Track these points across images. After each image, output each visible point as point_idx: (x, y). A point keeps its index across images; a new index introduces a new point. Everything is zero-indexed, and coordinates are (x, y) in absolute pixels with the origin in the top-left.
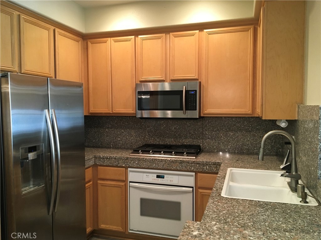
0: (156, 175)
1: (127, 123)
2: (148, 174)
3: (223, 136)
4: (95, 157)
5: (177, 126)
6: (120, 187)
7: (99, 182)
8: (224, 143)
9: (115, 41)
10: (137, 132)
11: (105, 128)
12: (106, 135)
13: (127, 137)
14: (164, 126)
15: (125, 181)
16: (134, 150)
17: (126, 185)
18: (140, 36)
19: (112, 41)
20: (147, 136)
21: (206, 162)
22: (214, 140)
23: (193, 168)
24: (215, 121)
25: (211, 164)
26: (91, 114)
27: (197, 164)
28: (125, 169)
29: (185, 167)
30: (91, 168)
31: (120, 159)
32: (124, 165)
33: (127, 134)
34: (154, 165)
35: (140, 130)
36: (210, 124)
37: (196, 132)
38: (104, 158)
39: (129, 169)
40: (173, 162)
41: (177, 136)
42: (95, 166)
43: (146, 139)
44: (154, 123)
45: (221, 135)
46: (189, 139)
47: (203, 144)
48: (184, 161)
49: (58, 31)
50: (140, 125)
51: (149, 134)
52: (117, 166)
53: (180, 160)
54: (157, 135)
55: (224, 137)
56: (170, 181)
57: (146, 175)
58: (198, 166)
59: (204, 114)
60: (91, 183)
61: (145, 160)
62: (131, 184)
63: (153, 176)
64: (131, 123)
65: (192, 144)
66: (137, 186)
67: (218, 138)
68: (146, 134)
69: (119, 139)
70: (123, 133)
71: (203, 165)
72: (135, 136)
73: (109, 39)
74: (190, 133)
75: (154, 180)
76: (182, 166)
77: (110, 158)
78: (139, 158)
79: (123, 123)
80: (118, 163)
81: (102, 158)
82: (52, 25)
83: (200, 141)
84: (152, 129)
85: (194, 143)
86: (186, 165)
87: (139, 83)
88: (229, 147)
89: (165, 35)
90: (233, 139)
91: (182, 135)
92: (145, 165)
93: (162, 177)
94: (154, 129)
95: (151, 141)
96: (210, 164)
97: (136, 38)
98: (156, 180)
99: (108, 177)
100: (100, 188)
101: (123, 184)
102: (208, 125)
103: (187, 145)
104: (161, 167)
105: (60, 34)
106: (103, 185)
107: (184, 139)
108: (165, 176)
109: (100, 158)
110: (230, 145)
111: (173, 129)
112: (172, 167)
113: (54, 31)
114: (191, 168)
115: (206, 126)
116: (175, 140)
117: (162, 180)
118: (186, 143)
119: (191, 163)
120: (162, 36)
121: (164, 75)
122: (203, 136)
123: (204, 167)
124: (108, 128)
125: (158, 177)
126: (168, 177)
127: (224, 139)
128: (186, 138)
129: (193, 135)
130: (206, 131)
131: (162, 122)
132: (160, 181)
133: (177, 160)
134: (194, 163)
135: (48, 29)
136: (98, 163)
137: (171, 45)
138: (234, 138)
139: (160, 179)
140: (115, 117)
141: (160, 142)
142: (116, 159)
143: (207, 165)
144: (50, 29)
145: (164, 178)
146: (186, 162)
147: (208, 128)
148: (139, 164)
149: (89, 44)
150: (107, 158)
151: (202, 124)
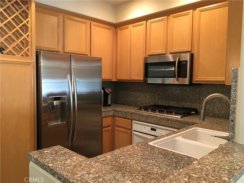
0: (150, 128)
1: (144, 88)
2: (145, 127)
3: (217, 102)
4: (114, 110)
5: (179, 92)
6: (128, 134)
7: (116, 128)
8: (218, 108)
9: (134, 27)
10: (150, 95)
11: (130, 91)
12: (130, 96)
13: (144, 98)
14: (170, 91)
15: (131, 129)
16: (140, 108)
17: (131, 133)
18: (149, 21)
19: (132, 27)
20: (157, 99)
21: (187, 121)
22: (209, 105)
23: (176, 126)
24: (211, 88)
25: (191, 124)
26: (118, 80)
27: (180, 122)
28: (131, 120)
29: (171, 124)
30: (111, 117)
31: (128, 113)
32: (130, 118)
33: (144, 96)
34: (149, 120)
35: (152, 93)
36: (206, 91)
37: (195, 98)
38: (118, 111)
39: (133, 121)
40: (161, 119)
41: (179, 100)
42: (113, 116)
43: (156, 101)
44: (162, 89)
45: (216, 101)
46: (188, 102)
47: (200, 108)
48: (169, 119)
49: (93, 24)
50: (152, 90)
51: (158, 97)
52: (126, 118)
53: (167, 118)
54: (164, 98)
55: (219, 103)
56: (160, 134)
57: (144, 127)
58: (180, 124)
59: (195, 81)
60: (110, 128)
61: (143, 116)
62: (134, 132)
63: (148, 128)
64: (146, 88)
65: (191, 107)
66: (137, 134)
67: (213, 104)
68: (156, 97)
69: (138, 100)
70: (141, 95)
71: (184, 124)
72: (149, 98)
73: (130, 25)
74: (189, 98)
75: (149, 131)
76: (168, 123)
77: (122, 112)
78: (139, 114)
79: (141, 88)
80: (127, 116)
81: (117, 111)
82: (89, 20)
83: (197, 105)
84: (161, 93)
85: (193, 107)
86: (172, 122)
87: (148, 56)
88: (223, 112)
89: (167, 17)
90: (226, 105)
91: (183, 99)
92: (143, 119)
93: (155, 130)
94: (162, 93)
95: (160, 103)
96: (189, 124)
97: (147, 22)
98: (150, 131)
99: (121, 125)
100: (116, 132)
101: (130, 131)
102: (205, 91)
103: (187, 107)
104: (153, 122)
105: (95, 25)
106: (118, 131)
107: (184, 102)
108: (157, 129)
109: (116, 111)
110: (224, 110)
111: (176, 94)
112: (161, 123)
113: (91, 23)
114: (174, 125)
115: (203, 92)
116: (177, 103)
117: (154, 132)
118: (185, 106)
119: (175, 121)
120: (165, 18)
121: (165, 50)
122: (200, 101)
123: (185, 125)
124: (132, 91)
125: (152, 129)
126: (159, 131)
127: (219, 104)
128: (186, 102)
129: (191, 99)
130: (203, 96)
131: (168, 88)
132: (153, 133)
133: (165, 118)
134: (177, 122)
135: (85, 23)
136: (115, 115)
137: (171, 24)
138: (228, 104)
139: (153, 131)
140: (136, 83)
141: (166, 104)
142: (125, 112)
143: (187, 124)
144: (87, 22)
145: (156, 131)
146: (171, 120)
147: (205, 94)
148: (139, 118)
149: (118, 30)
150: (120, 112)
151: (200, 90)
